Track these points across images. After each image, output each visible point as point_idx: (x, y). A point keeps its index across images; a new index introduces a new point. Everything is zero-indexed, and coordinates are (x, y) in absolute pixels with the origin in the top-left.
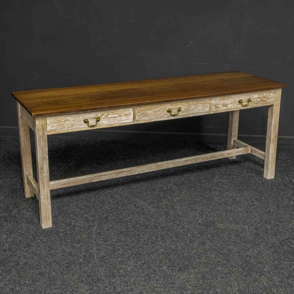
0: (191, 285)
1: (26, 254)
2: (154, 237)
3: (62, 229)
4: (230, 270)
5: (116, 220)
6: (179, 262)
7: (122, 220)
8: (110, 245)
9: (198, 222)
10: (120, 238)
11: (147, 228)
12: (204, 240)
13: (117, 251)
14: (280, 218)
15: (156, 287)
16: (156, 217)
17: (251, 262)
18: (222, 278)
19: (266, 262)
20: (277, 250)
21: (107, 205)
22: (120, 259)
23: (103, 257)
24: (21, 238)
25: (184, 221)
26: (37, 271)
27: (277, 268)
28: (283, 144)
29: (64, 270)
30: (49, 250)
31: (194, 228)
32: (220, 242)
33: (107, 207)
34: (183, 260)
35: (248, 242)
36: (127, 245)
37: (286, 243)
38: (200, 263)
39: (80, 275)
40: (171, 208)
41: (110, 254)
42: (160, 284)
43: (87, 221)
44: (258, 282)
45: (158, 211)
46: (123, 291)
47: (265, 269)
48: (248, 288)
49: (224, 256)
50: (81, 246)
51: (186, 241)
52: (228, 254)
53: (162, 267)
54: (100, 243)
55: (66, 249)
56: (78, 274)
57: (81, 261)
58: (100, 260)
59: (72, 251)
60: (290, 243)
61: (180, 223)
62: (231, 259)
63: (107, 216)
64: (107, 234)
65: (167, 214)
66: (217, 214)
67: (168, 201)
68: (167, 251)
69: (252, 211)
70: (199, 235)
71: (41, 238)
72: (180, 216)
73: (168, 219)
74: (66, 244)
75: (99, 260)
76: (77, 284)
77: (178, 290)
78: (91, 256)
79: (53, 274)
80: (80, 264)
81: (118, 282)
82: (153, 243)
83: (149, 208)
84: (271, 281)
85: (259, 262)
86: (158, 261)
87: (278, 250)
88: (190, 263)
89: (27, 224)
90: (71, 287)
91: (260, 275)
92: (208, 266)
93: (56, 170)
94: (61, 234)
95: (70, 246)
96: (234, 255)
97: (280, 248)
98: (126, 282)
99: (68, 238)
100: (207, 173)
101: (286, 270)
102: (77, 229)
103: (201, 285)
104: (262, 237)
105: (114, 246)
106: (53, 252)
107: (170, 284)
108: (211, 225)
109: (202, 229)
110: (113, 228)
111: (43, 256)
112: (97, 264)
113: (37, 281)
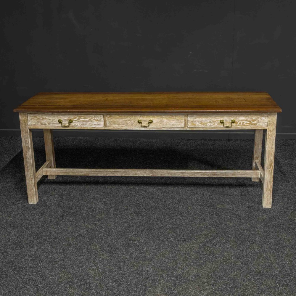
0: (194, 252)
1: (56, 230)
2: (162, 216)
3: (85, 211)
4: (226, 240)
5: (130, 203)
6: (184, 235)
7: (135, 203)
8: (126, 222)
9: (200, 203)
10: (134, 217)
11: (156, 209)
13: (131, 227)
15: (165, 253)
16: (164, 200)
17: (244, 234)
18: (220, 246)
20: (267, 224)
21: (122, 192)
22: (134, 233)
23: (120, 231)
24: (51, 218)
25: (188, 203)
26: (66, 242)
27: (267, 238)
29: (88, 242)
30: (75, 227)
31: (196, 208)
32: (218, 219)
33: (122, 193)
34: (187, 233)
35: (242, 218)
36: (140, 222)
37: (274, 218)
38: (201, 235)
39: (102, 245)
40: (176, 193)
41: (125, 229)
42: (168, 251)
43: (106, 204)
44: (250, 249)
45: (165, 196)
46: (137, 257)
47: (257, 239)
48: (242, 253)
49: (222, 230)
50: (101, 224)
51: (189, 218)
52: (225, 228)
53: (170, 238)
54: (117, 221)
55: (89, 226)
56: (100, 244)
57: (102, 234)
58: (117, 234)
59: (94, 228)
60: (278, 218)
61: (185, 204)
62: (227, 231)
63: (122, 201)
64: (122, 214)
65: (173, 197)
66: (216, 197)
68: (173, 227)
70: (201, 214)
71: (68, 218)
72: (185, 199)
73: (174, 201)
74: (89, 222)
75: (116, 234)
76: (99, 252)
77: (183, 256)
78: (110, 231)
79: (79, 245)
80: (101, 237)
81: (133, 251)
82: (161, 221)
83: (158, 193)
84: (261, 247)
85: (252, 234)
86: (166, 234)
88: (193, 236)
89: (55, 207)
90: (94, 254)
91: (252, 244)
92: (208, 237)
94: (84, 215)
95: (92, 223)
96: (230, 229)
97: (269, 223)
98: (140, 250)
99: (90, 217)
101: (274, 239)
102: (97, 211)
103: (202, 252)
104: (254, 215)
105: (129, 223)
106: (78, 228)
107: (177, 251)
108: (210, 206)
109: (203, 209)
110: (128, 209)
111: (70, 231)
112: (115, 237)
113: (66, 250)
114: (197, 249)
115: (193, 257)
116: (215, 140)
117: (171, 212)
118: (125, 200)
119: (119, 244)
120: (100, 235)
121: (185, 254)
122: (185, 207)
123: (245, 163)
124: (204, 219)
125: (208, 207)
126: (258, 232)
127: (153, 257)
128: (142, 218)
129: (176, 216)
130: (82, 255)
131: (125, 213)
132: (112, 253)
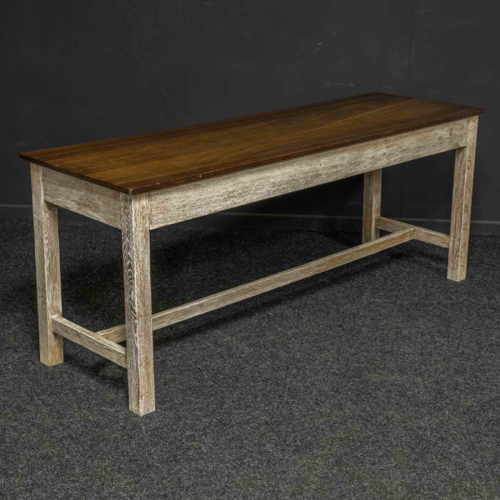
0: (317, 476)
1: (16, 424)
2: (250, 396)
3: (81, 383)
4: (387, 450)
5: (180, 367)
6: (296, 437)
7: (192, 367)
8: (170, 409)
9: (332, 370)
10: (188, 397)
11: (237, 381)
12: (342, 401)
13: (182, 420)
14: (482, 365)
15: (254, 478)
16: (254, 362)
17: (425, 438)
18: (374, 464)
19: (453, 438)
20: (475, 418)
22: (187, 433)
23: (157, 428)
24: (6, 398)
25: (306, 369)
26: (37, 452)
27: (474, 448)
28: (493, 236)
29: (86, 450)
30: (59, 418)
31: (324, 380)
32: (371, 404)
34: (302, 435)
35: (421, 404)
36: (201, 409)
37: (491, 406)
38: (334, 439)
39: (116, 459)
40: (281, 348)
41: (169, 424)
42: (260, 472)
44: (438, 470)
45: (257, 352)
47: (452, 450)
48: (420, 480)
49: (377, 428)
50: (116, 411)
51: (308, 402)
52: (385, 425)
53: (265, 446)
55: (89, 416)
56: (113, 457)
57: (118, 435)
58: (151, 434)
59: (100, 420)
61: (299, 372)
62: (390, 432)
64: (163, 391)
65: (273, 356)
66: (366, 357)
67: (276, 335)
68: (274, 420)
69: (431, 352)
70: (333, 393)
71: (44, 397)
72: (299, 361)
73: (276, 365)
74: (89, 407)
76: (111, 474)
77: (293, 484)
78: (134, 428)
79: (67, 457)
80: (114, 440)
81: (185, 471)
82: (247, 407)
83: (242, 347)
84: (461, 468)
85: (442, 439)
86: (257, 436)
87: (477, 419)
88: (315, 440)
89: (16, 374)
90: (99, 478)
92: (347, 444)
93: (67, 280)
94: (79, 391)
95: (97, 410)
96: (395, 426)
97: (480, 415)
98: (201, 471)
99: (92, 397)
100: (349, 286)
101: (489, 451)
103: (334, 475)
104: (447, 397)
105: (177, 410)
106: (65, 421)
107: (280, 473)
108: (354, 376)
109: (337, 382)
110: (175, 380)
111: (48, 427)
112: (146, 442)
113: (38, 468)
114: (323, 470)
115: (313, 486)
117: (268, 388)
118: (170, 361)
119: (155, 457)
120: (114, 435)
121: (298, 480)
122: (299, 378)
123: (430, 285)
124: (341, 405)
125: (350, 378)
126: (456, 434)
127: (227, 486)
128: (206, 401)
129: (280, 396)
130: (73, 481)
131: (169, 388)
132: (139, 475)
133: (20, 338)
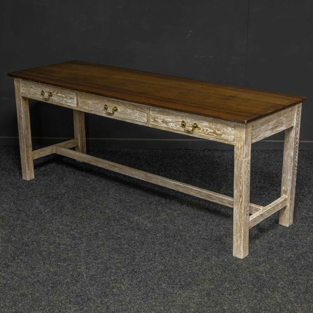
0: (194, 303)
1: (4, 274)
2: (151, 254)
3: (45, 248)
4: (238, 286)
5: (107, 237)
6: (180, 279)
7: (114, 236)
8: (101, 263)
9: (202, 237)
10: (112, 255)
11: (143, 244)
12: (209, 256)
13: (109, 270)
14: (297, 232)
15: (155, 305)
16: (154, 232)
17: (262, 278)
18: (230, 295)
19: (279, 277)
20: (293, 264)
21: (96, 221)
22: (112, 278)
23: (93, 275)
25: (186, 236)
26: (18, 292)
27: (293, 284)
29: (49, 290)
30: (31, 270)
31: (198, 243)
32: (227, 257)
33: (96, 223)
34: (185, 278)
35: (259, 257)
36: (120, 263)
37: (303, 257)
38: (205, 280)
39: (68, 295)
40: (170, 223)
41: (101, 273)
42: (159, 302)
43: (74, 238)
44: (271, 298)
45: (155, 226)
46: (117, 310)
47: (279, 285)
48: (260, 304)
49: (232, 272)
50: (68, 265)
51: (188, 257)
52: (236, 270)
53: (161, 285)
54: (89, 261)
55: (50, 269)
56: (66, 294)
57: (69, 280)
58: (90, 279)
59: (57, 271)
60: (308, 257)
61: (181, 238)
62: (240, 275)
63: (97, 233)
64: (97, 252)
65: (166, 228)
66: (224, 228)
67: (167, 215)
68: (166, 268)
69: (265, 223)
70: (204, 251)
71: (21, 257)
72: (182, 231)
73: (167, 234)
74: (50, 263)
75: (88, 279)
76: (65, 304)
77: (180, 308)
78: (79, 275)
79: (37, 294)
80: (67, 283)
81: (111, 302)
82: (149, 261)
83: (146, 223)
84: (285, 296)
85: (273, 278)
86: (156, 279)
87: (294, 265)
88: (193, 280)
89: (3, 243)
90: (57, 307)
91: (273, 292)
92: (213, 282)
93: (35, 183)
94: (44, 253)
95: (55, 265)
96: (243, 271)
97: (296, 262)
98: (121, 301)
99: (52, 256)
100: (212, 184)
101: (302, 285)
102: (62, 247)
103: (205, 302)
104: (275, 252)
105: (106, 264)
106: (35, 272)
107: (171, 302)
108: (216, 240)
109: (206, 244)
110: (104, 245)
111: (25, 276)
112: (87, 284)
113: (19, 302)
114: (199, 299)
115: (193, 310)
116: (223, 151)
117: (163, 249)
118: (101, 233)
119: (92, 293)
120: (66, 280)
121: (182, 306)
122: (182, 242)
123: (263, 181)
124: (209, 258)
125: (214, 241)
126: (281, 275)
127: (138, 311)
128: (124, 257)
129: (170, 253)
130: (41, 309)
131: (100, 250)
132: (83, 305)
133: (6, 220)
